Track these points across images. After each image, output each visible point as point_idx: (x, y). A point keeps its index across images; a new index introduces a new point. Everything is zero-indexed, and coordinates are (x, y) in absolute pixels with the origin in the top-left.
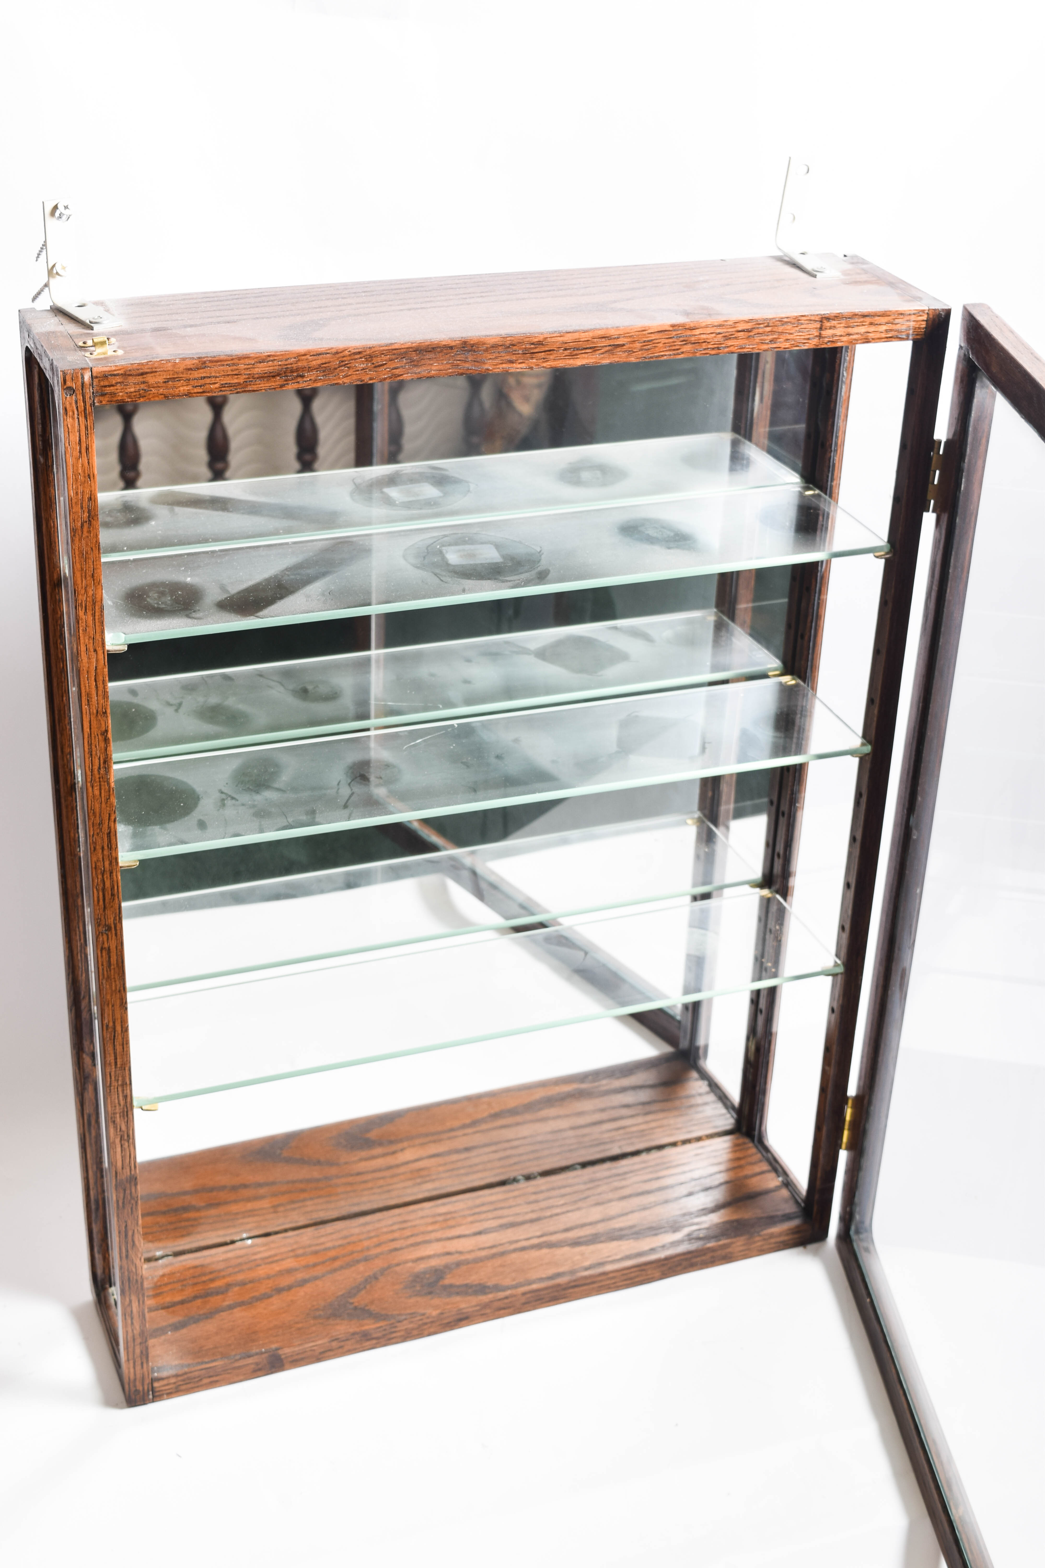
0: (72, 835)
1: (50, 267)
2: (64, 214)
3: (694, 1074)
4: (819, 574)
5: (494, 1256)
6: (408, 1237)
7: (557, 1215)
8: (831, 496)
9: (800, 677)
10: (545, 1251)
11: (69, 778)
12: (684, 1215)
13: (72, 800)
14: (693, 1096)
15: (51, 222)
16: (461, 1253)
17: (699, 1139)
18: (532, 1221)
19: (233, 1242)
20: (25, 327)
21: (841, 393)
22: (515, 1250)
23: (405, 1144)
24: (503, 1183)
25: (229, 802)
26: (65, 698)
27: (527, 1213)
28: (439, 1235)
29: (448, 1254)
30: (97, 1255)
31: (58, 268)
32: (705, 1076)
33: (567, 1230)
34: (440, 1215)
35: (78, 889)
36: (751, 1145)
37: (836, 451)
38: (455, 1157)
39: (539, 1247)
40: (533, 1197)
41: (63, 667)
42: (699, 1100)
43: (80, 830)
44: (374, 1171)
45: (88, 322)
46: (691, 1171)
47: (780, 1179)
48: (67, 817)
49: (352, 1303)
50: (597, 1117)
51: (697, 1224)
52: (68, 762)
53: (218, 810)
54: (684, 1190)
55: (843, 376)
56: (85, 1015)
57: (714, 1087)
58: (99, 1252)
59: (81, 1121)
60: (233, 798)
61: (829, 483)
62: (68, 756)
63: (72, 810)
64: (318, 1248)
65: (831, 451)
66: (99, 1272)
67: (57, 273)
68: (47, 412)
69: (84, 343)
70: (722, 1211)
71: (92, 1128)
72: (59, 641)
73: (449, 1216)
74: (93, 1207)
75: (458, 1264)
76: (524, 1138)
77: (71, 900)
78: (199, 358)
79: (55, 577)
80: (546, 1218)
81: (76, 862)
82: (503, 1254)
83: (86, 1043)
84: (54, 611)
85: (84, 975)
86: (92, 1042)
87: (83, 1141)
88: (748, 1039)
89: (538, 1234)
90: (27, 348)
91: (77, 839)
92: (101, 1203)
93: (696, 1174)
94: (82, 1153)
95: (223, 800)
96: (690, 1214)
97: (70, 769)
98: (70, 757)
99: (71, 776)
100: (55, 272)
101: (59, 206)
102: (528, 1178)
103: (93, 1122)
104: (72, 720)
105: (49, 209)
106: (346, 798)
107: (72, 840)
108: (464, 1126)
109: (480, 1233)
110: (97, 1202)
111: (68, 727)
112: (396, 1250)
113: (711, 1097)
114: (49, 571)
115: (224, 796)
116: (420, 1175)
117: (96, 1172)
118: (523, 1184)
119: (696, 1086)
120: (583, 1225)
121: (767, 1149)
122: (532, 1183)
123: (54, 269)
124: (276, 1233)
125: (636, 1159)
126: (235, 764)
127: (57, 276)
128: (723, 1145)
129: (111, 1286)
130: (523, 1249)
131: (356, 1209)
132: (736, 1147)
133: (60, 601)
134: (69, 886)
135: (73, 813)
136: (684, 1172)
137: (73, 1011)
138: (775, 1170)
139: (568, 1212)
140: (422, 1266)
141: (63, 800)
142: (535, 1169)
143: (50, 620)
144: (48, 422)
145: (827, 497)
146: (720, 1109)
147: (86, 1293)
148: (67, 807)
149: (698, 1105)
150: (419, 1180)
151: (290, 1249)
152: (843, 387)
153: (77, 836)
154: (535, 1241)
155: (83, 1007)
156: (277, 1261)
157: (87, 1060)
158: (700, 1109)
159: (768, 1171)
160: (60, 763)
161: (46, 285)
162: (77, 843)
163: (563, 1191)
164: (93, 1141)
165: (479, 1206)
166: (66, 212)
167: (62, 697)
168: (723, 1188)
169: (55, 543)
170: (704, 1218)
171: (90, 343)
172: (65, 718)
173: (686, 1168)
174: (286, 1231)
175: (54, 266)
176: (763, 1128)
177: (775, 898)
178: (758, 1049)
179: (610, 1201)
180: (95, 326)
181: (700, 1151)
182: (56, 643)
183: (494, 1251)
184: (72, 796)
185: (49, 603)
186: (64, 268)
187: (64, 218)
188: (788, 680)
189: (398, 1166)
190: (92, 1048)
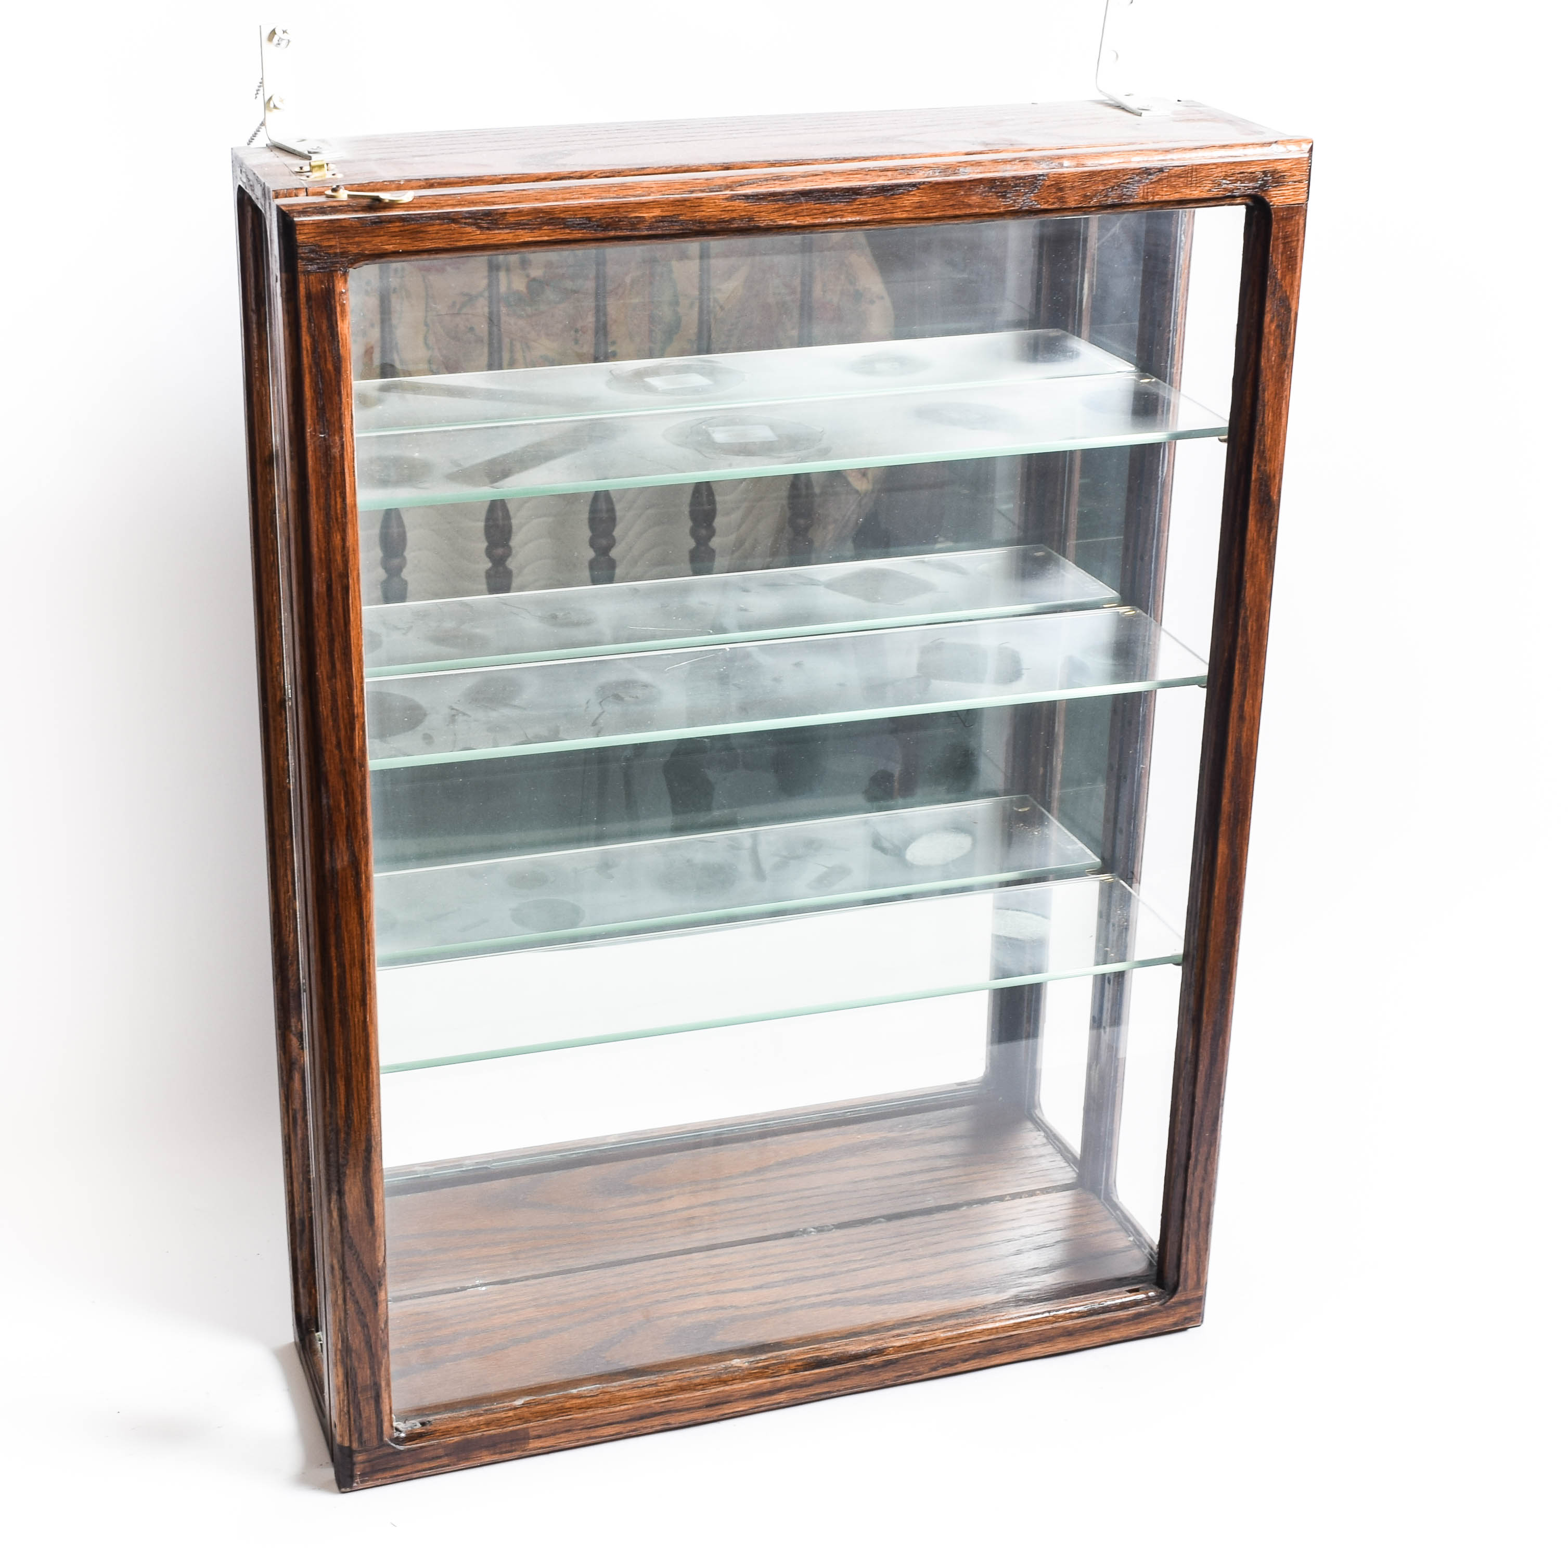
0: (281, 763)
1: (267, 99)
2: (283, 39)
3: (1030, 1125)
4: (1160, 480)
5: (777, 1312)
6: (674, 1289)
7: (854, 1270)
8: (1171, 384)
9: (1140, 607)
10: (839, 1308)
11: (278, 693)
12: (1011, 1274)
13: (282, 721)
14: (1027, 1148)
15: (269, 48)
16: (736, 1307)
17: (1032, 1193)
18: (824, 1276)
19: (464, 1289)
20: (238, 164)
21: (1179, 262)
22: (802, 1307)
23: (674, 1191)
24: (790, 1235)
25: (460, 718)
26: (275, 598)
27: (818, 1267)
28: (711, 1288)
29: (722, 1308)
30: (301, 1290)
31: (275, 101)
32: (1040, 1126)
33: (865, 1287)
34: (713, 1266)
35: (287, 829)
36: (1096, 1201)
37: (1175, 330)
38: (733, 1206)
39: (832, 1303)
40: (827, 1251)
41: (274, 560)
42: (1034, 1152)
43: (290, 757)
44: (635, 1219)
45: (306, 153)
46: (1020, 1227)
47: (1131, 1239)
48: (276, 742)
49: (604, 1358)
50: (908, 1167)
51: (1027, 1284)
52: (278, 674)
53: (448, 725)
54: (1012, 1247)
55: (1181, 241)
56: (292, 985)
57: (1053, 1139)
58: (304, 1286)
59: (286, 1120)
60: (464, 714)
61: (1169, 369)
62: (278, 667)
63: (282, 732)
64: (563, 1298)
65: (1170, 331)
66: (304, 1312)
67: (275, 107)
68: (260, 263)
69: (301, 168)
70: (1058, 1272)
71: (298, 1128)
72: (269, 530)
73: (723, 1268)
74: (298, 1228)
75: (733, 1320)
76: (819, 1188)
77: (278, 842)
78: (426, 179)
79: (267, 453)
80: (841, 1273)
81: (285, 795)
82: (787, 1310)
83: (293, 1021)
84: (265, 494)
85: (292, 935)
86: (300, 1020)
87: (288, 1145)
88: (1090, 1067)
89: (832, 1290)
90: (240, 187)
91: (286, 768)
92: (307, 1223)
93: (1027, 1231)
94: (286, 1160)
95: (454, 716)
96: (1021, 1273)
97: (280, 683)
98: (280, 668)
99: (281, 691)
100: (272, 106)
101: (276, 31)
102: (820, 1230)
103: (299, 1121)
104: (283, 624)
105: (266, 33)
106: (596, 715)
107: (280, 769)
108: (745, 1174)
109: (761, 1287)
110: (302, 1222)
111: (278, 632)
112: (658, 1302)
113: (1049, 1149)
114: (260, 447)
115: (454, 712)
116: (689, 1223)
117: (302, 1184)
118: (814, 1236)
119: (1032, 1138)
120: (886, 1283)
121: (1115, 1207)
122: (826, 1235)
123: (271, 102)
124: (516, 1280)
125: (953, 1213)
126: (469, 683)
127: (275, 110)
128: (1063, 1200)
129: (317, 1331)
130: (813, 1305)
131: (611, 1258)
132: (1079, 1203)
133: (272, 482)
134: (276, 827)
135: (282, 736)
136: (1013, 1229)
137: (279, 982)
138: (1126, 1230)
139: (868, 1267)
140: (688, 1321)
141: (271, 720)
142: (829, 1221)
143: (260, 505)
144: (261, 273)
145: (1167, 385)
146: (1060, 1162)
147: (288, 1334)
148: (275, 729)
149: (1032, 1157)
150: (688, 1229)
151: (530, 1298)
152: (1182, 253)
153: (286, 763)
154: (828, 1298)
155: (290, 975)
156: (515, 1310)
157: (294, 1041)
158: (1034, 1161)
159: (1117, 1230)
160: (269, 675)
161: (263, 124)
162: (287, 772)
163: (863, 1245)
164: (299, 1143)
165: (759, 1258)
166: (285, 36)
167: (272, 595)
168: (1059, 1247)
169: (267, 414)
170: (1036, 1279)
171: (307, 168)
172: (275, 621)
173: (1015, 1224)
174: (527, 1278)
175: (270, 99)
176: (1111, 1181)
177: (1118, 882)
178: (1102, 1078)
179: (921, 1257)
180: (314, 156)
181: (1032, 1207)
182: (265, 532)
183: (777, 1306)
184: (281, 714)
185: (259, 485)
186: (282, 101)
187: (284, 43)
188: (1126, 610)
189: (663, 1214)
190: (300, 1027)
